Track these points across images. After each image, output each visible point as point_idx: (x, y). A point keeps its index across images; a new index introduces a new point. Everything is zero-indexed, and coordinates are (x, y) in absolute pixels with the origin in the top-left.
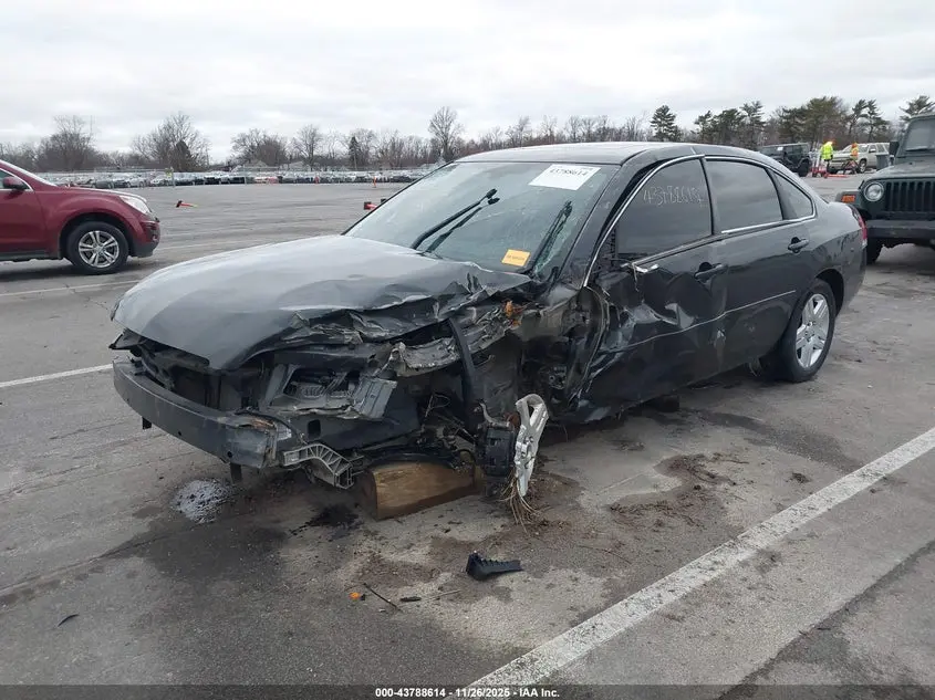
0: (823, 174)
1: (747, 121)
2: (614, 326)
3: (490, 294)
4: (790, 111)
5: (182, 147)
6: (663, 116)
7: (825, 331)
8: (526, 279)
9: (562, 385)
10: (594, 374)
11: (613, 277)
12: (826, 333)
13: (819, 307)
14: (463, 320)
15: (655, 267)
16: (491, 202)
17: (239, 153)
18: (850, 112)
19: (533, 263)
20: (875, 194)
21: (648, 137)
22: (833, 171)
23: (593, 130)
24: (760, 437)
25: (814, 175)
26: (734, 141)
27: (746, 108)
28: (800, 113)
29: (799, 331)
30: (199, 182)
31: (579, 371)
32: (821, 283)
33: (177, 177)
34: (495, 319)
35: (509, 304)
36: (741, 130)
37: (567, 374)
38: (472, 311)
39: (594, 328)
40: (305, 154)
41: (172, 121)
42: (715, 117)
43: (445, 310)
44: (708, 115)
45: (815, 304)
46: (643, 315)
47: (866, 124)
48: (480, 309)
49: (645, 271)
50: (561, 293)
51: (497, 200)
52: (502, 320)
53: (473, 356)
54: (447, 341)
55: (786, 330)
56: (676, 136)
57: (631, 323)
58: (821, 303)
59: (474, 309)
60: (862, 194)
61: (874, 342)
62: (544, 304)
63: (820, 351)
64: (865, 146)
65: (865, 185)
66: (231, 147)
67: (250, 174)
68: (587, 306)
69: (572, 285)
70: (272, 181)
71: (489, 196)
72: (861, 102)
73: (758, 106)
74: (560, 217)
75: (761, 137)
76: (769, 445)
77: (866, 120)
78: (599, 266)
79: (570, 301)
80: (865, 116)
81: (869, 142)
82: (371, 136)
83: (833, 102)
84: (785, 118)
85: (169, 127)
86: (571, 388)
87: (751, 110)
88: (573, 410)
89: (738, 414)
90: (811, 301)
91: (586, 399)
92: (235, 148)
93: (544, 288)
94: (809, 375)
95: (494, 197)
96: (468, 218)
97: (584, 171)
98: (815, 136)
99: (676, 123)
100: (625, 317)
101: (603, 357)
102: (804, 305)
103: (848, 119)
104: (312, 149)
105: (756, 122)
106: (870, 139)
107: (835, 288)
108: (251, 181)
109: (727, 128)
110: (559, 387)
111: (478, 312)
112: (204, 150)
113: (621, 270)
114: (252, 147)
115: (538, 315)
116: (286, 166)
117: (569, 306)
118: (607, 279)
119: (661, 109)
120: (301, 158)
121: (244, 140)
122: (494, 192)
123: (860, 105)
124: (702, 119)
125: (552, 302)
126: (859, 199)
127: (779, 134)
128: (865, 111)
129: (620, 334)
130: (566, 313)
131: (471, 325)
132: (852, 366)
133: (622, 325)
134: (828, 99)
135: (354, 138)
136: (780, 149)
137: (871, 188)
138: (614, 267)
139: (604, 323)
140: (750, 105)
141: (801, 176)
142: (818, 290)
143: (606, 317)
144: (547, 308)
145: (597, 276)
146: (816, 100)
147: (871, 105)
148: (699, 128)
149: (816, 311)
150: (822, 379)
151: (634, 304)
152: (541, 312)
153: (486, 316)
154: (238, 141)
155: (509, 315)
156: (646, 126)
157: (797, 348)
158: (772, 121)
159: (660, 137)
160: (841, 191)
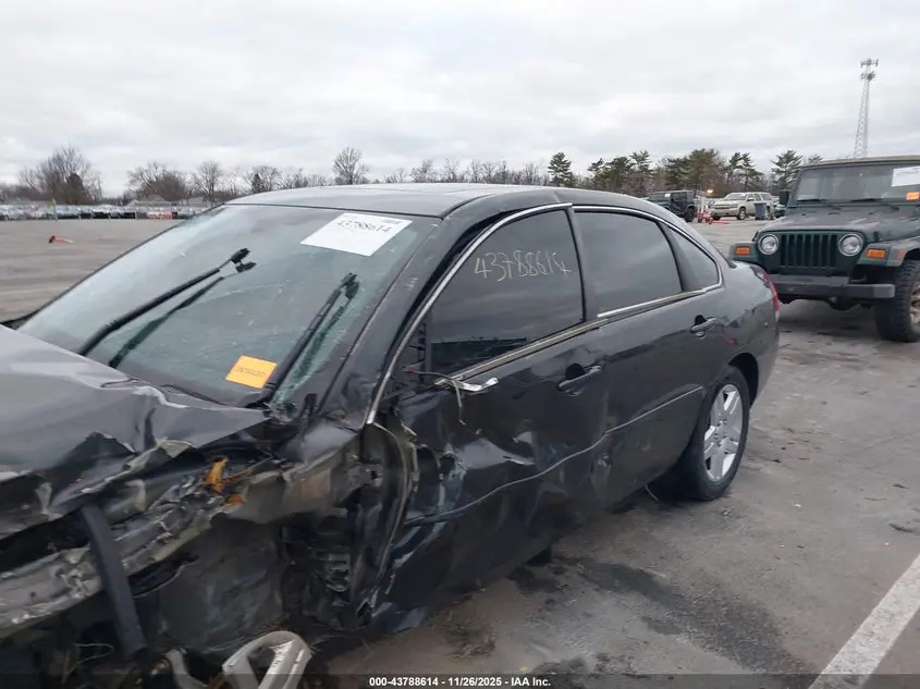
0: (707, 220)
1: (636, 168)
2: (429, 481)
3: (173, 454)
4: (674, 161)
5: (75, 180)
6: (559, 162)
7: (738, 430)
8: (256, 417)
9: (345, 583)
10: (399, 562)
11: (424, 401)
12: (739, 432)
13: (731, 400)
14: (117, 507)
15: (492, 382)
16: (240, 269)
17: (137, 187)
18: (727, 163)
19: (275, 384)
20: (770, 247)
21: (546, 181)
22: (716, 217)
23: (493, 174)
24: (664, 614)
25: (700, 221)
26: (624, 187)
27: (635, 156)
28: (683, 163)
29: (708, 435)
30: (85, 216)
31: (370, 562)
32: (731, 370)
33: (61, 210)
34: (190, 498)
35: (218, 467)
36: (631, 176)
37: (352, 563)
38: (136, 487)
39: (393, 489)
40: (205, 188)
41: (61, 153)
42: (608, 164)
43: (66, 496)
44: (600, 163)
45: (726, 397)
46: (478, 455)
47: (741, 175)
48: (150, 482)
49: (477, 388)
50: (327, 437)
51: (251, 265)
52: (203, 499)
53: (134, 579)
54: (74, 556)
55: (692, 437)
56: (571, 182)
57: (460, 470)
58: (732, 395)
59: (140, 483)
60: (756, 246)
61: (791, 430)
62: (295, 458)
63: (733, 455)
64: (743, 194)
65: (760, 236)
66: (127, 180)
67: (143, 209)
68: (377, 453)
69: (348, 422)
70: (166, 217)
71: (237, 258)
72: (737, 155)
73: (646, 155)
74: (332, 301)
75: (650, 185)
76: (678, 631)
77: (742, 171)
78: (396, 385)
79: (345, 449)
80: (740, 167)
81: (745, 191)
82: (274, 172)
83: (711, 154)
84: (670, 167)
85: (58, 160)
86: (357, 591)
87: (641, 158)
88: (366, 623)
89: (633, 564)
90: (721, 395)
91: (387, 601)
92: (132, 182)
93: (292, 431)
94: (722, 490)
95: (245, 261)
96: (201, 293)
97: (387, 226)
98: (697, 184)
99: (571, 169)
100: (449, 462)
101: (415, 530)
102: (713, 402)
103: (726, 169)
104: (213, 185)
105: (644, 169)
106: (746, 188)
107: (748, 374)
108: (144, 216)
109: (617, 175)
110: (340, 588)
111: (148, 489)
112: (96, 182)
113: (436, 389)
114: (151, 182)
115: (280, 480)
116: (185, 202)
117: (344, 458)
118: (415, 403)
119: (557, 156)
120: (203, 194)
121: (141, 174)
122: (244, 253)
123: (735, 159)
124: (595, 166)
125: (306, 457)
126: (754, 251)
127: (664, 181)
128: (740, 163)
129: (442, 490)
130: (340, 469)
131: (136, 515)
132: (769, 470)
133: (446, 473)
134: (707, 150)
135: (257, 176)
136: (668, 195)
137: (765, 241)
138: (423, 384)
139: (410, 479)
140: (639, 153)
141: (687, 221)
142: (728, 380)
143: (411, 468)
144: (299, 468)
145: (395, 401)
146: (697, 151)
147: (745, 158)
148: (592, 174)
149: (727, 405)
150: (737, 492)
151: (462, 440)
152: (286, 476)
153: (168, 495)
154: (135, 176)
155: (218, 487)
156: (544, 171)
157: (706, 458)
158: (659, 169)
159: (557, 182)
160: (734, 243)
